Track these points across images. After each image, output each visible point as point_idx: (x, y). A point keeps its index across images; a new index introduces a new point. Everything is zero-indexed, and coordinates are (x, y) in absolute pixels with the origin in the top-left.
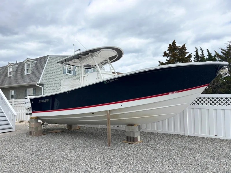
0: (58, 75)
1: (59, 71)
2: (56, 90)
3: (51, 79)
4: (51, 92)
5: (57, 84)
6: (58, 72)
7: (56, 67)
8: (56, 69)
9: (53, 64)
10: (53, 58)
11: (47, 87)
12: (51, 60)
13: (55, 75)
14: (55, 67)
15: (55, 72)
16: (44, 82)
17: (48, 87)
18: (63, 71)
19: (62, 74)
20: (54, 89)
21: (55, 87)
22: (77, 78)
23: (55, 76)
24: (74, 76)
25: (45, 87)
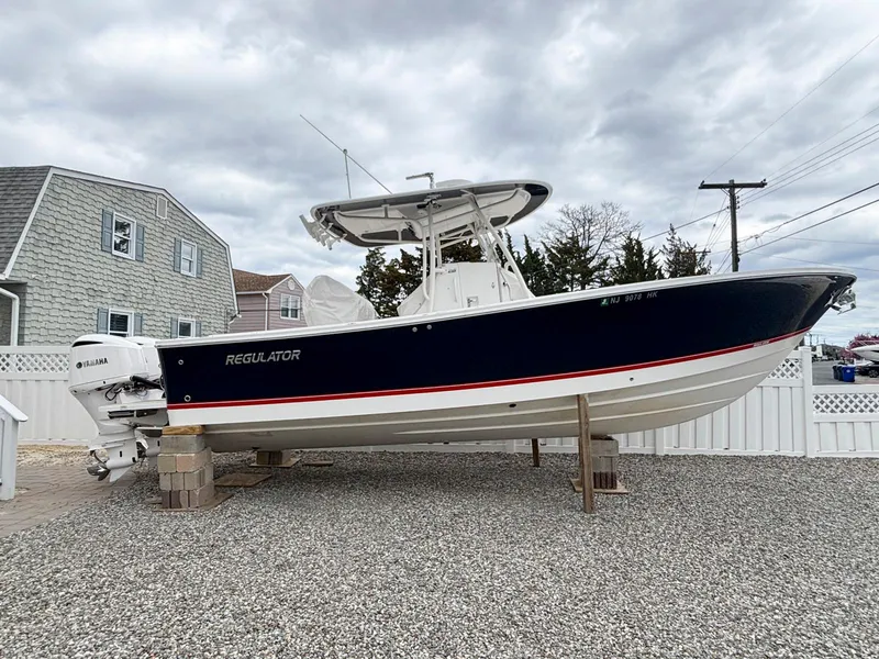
0: (82, 254)
1: (85, 237)
2: (72, 314)
3: (56, 267)
4: (55, 319)
5: (78, 290)
6: (83, 243)
7: (75, 222)
8: (75, 227)
9: (65, 204)
10: (67, 180)
11: (36, 297)
12: (57, 189)
13: (72, 251)
14: (71, 220)
15: (73, 240)
16: (27, 274)
17: (42, 298)
18: (99, 241)
19: (96, 252)
20: (67, 307)
21: (69, 301)
22: (146, 271)
23: (72, 258)
24: (138, 264)
25: (28, 297)
